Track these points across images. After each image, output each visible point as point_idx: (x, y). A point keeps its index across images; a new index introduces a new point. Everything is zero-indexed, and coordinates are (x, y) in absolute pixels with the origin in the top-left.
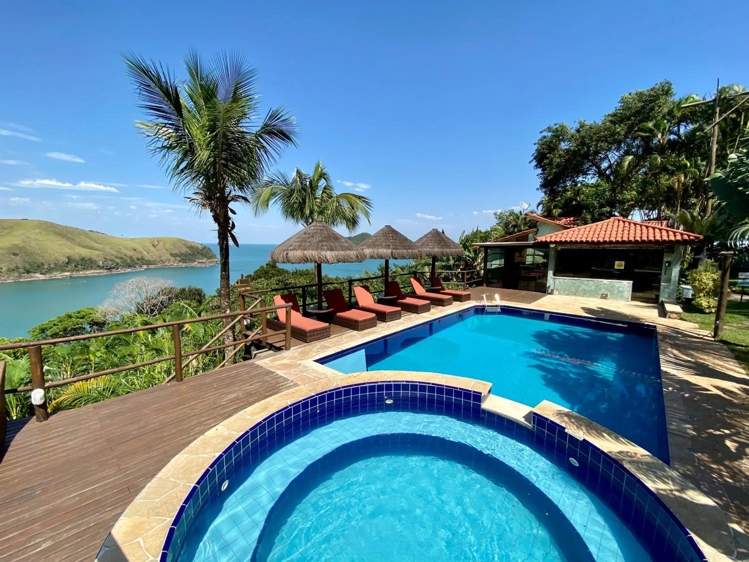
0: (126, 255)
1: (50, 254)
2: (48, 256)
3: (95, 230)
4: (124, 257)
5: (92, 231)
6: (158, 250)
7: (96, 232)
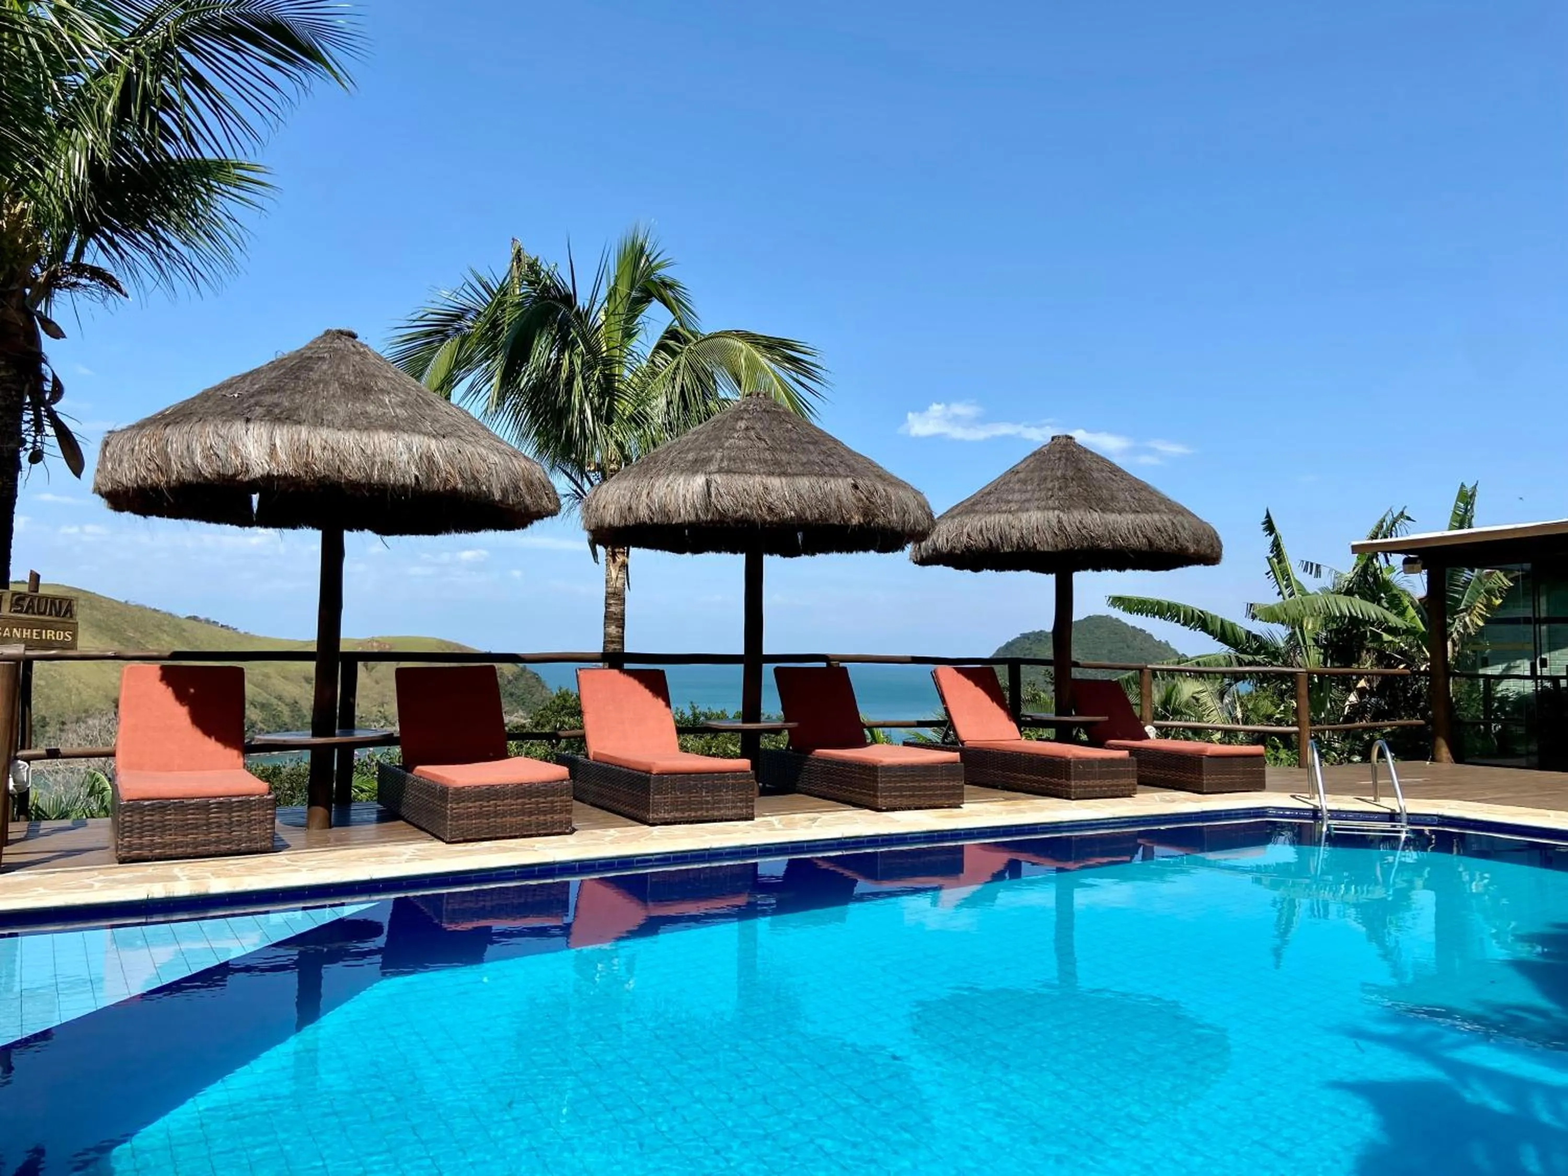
0: (280, 698)
1: (69, 690)
2: (64, 695)
3: (202, 617)
4: (275, 701)
5: (195, 618)
6: (377, 683)
7: (207, 621)
